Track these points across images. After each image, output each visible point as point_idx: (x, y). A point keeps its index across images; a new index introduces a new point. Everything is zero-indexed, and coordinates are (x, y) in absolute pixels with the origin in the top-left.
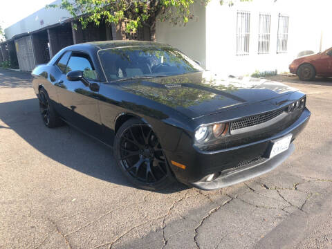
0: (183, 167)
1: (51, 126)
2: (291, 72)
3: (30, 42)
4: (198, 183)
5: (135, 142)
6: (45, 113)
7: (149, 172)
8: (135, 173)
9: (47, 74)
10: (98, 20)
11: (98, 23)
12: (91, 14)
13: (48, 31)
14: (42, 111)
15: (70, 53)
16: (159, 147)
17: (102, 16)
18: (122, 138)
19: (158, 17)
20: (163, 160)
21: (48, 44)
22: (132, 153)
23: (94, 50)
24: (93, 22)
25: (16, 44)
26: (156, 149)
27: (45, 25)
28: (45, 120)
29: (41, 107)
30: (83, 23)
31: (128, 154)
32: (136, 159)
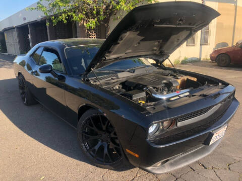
0: (137, 156)
1: (28, 104)
2: (211, 59)
3: (15, 33)
4: (149, 168)
5: (95, 128)
6: (23, 93)
7: (106, 154)
8: (94, 153)
9: (25, 63)
10: (66, 19)
11: (65, 22)
12: (61, 14)
13: (29, 26)
14: (21, 92)
15: (43, 48)
16: (115, 134)
17: (68, 16)
18: (84, 125)
19: (111, 17)
20: (118, 145)
21: (29, 35)
22: (92, 138)
23: (62, 47)
24: (62, 21)
25: (5, 35)
26: (112, 135)
27: (27, 21)
28: (23, 99)
29: (20, 88)
30: (54, 21)
31: (89, 137)
32: (96, 142)
